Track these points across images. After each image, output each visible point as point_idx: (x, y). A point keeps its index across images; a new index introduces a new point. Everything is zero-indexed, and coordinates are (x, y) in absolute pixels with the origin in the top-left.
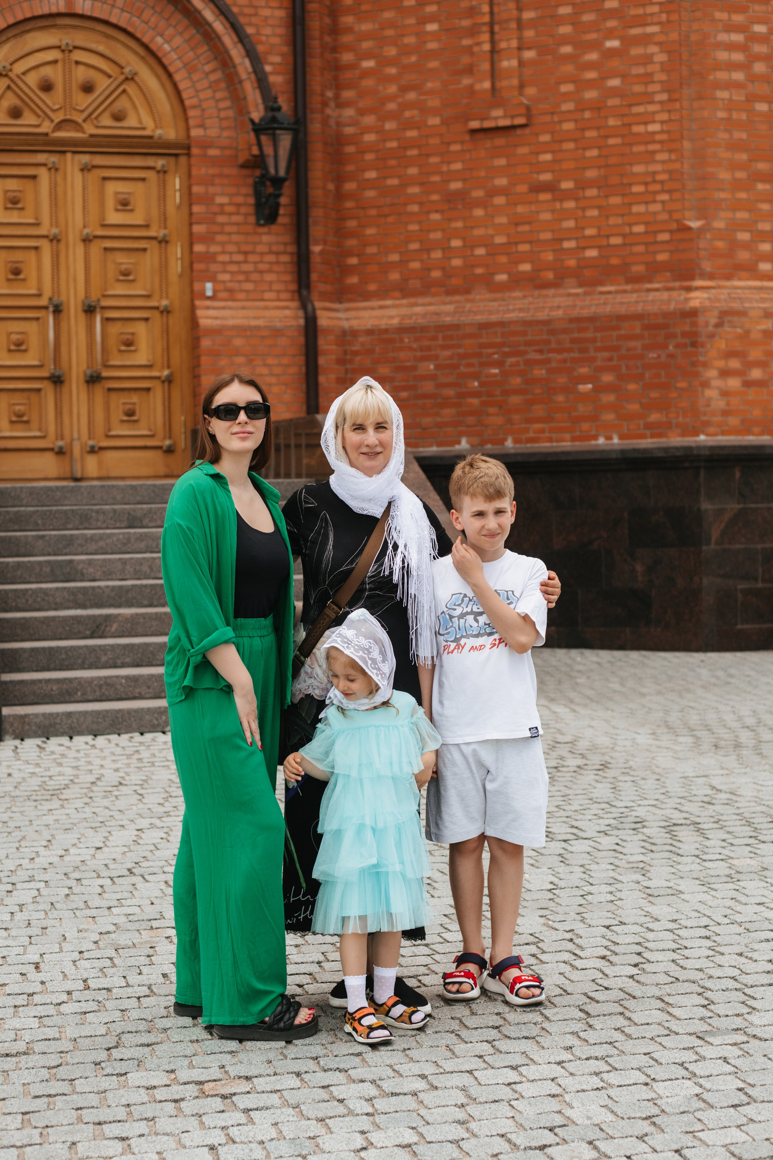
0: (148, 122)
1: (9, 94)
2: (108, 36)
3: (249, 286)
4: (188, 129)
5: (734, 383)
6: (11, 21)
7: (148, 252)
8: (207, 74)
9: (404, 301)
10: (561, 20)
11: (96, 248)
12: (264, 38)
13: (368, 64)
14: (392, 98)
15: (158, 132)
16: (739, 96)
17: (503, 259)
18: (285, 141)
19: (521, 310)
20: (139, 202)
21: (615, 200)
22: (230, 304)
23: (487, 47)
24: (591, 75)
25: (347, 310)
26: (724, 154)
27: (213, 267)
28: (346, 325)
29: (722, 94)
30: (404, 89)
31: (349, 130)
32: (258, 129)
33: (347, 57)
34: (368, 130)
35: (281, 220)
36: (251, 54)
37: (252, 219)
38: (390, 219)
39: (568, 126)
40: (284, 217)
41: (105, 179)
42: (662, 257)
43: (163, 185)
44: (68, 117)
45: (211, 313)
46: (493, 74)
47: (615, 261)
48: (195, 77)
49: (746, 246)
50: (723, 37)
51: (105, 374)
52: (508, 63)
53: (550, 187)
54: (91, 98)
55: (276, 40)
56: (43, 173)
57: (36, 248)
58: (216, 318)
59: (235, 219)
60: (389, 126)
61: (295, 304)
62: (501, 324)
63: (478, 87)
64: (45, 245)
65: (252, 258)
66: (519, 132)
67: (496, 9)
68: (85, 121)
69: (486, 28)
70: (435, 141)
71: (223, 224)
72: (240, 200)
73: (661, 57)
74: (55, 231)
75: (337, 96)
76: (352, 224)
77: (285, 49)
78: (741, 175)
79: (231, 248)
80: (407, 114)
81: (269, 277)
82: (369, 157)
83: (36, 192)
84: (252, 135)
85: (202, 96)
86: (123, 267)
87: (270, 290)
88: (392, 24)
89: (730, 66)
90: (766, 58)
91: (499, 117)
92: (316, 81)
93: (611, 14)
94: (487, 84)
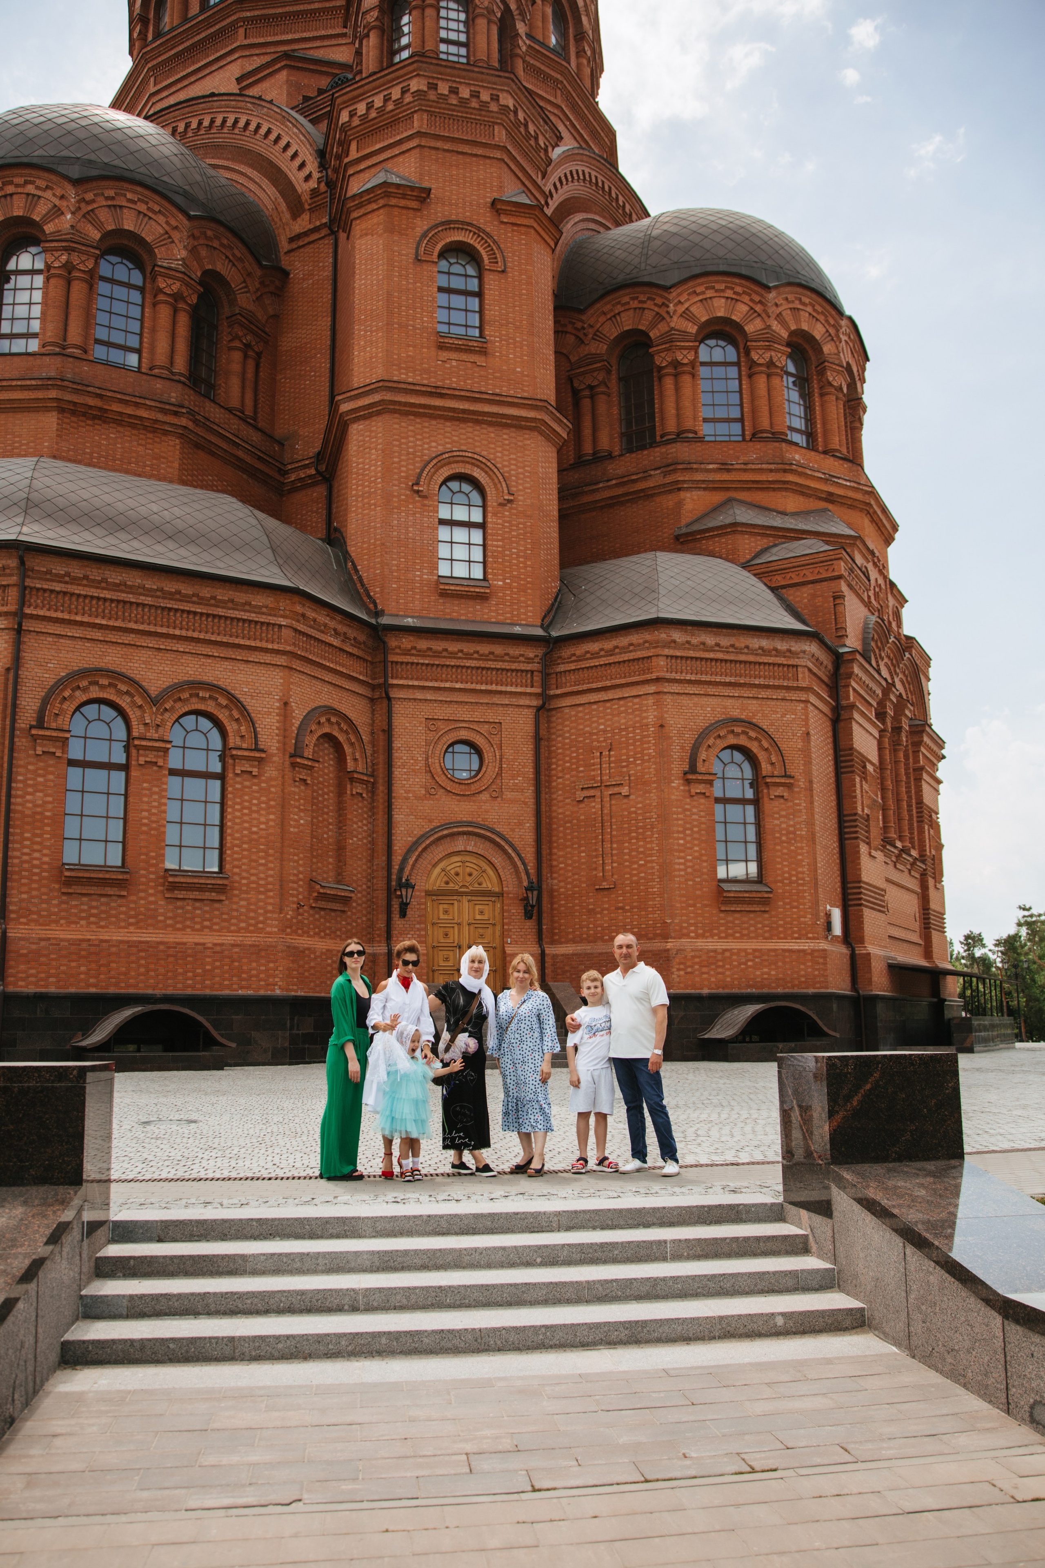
0: (489, 886)
1: (445, 877)
2: (476, 858)
3: (523, 938)
4: (502, 888)
5: (682, 973)
6: (448, 853)
9: (574, 945)
10: (625, 854)
11: (472, 927)
12: (527, 859)
13: (562, 866)
14: (569, 877)
15: (493, 889)
16: (683, 880)
18: (535, 893)
20: (486, 912)
21: (643, 913)
23: (601, 862)
24: (635, 872)
25: (555, 948)
26: (678, 898)
27: (510, 933)
28: (554, 953)
29: (677, 879)
30: (573, 874)
31: (555, 887)
32: (527, 889)
33: (555, 863)
34: (562, 887)
36: (524, 864)
37: (523, 918)
38: (569, 917)
39: (627, 888)
40: (534, 918)
41: (475, 904)
42: (658, 931)
43: (494, 906)
44: (464, 884)
45: (510, 948)
46: (603, 871)
47: (643, 932)
48: (505, 871)
49: (685, 928)
50: (677, 861)
52: (608, 868)
53: (622, 908)
54: (471, 878)
55: (531, 859)
56: (456, 903)
57: (453, 927)
59: (518, 917)
60: (569, 886)
61: (538, 946)
63: (598, 875)
64: (456, 926)
65: (523, 930)
66: (612, 890)
67: (604, 850)
68: (469, 885)
69: (600, 856)
70: (584, 892)
71: (513, 919)
72: (520, 911)
73: (657, 867)
74: (459, 921)
75: (551, 876)
76: (556, 919)
77: (534, 862)
78: (683, 905)
79: (516, 927)
80: (575, 883)
81: (529, 937)
82: (562, 896)
83: (453, 909)
84: (524, 891)
85: (507, 878)
86: (481, 933)
87: (529, 941)
88: (569, 853)
89: (680, 870)
90: (691, 867)
91: (605, 885)
92: (545, 871)
93: (642, 852)
94: (601, 874)
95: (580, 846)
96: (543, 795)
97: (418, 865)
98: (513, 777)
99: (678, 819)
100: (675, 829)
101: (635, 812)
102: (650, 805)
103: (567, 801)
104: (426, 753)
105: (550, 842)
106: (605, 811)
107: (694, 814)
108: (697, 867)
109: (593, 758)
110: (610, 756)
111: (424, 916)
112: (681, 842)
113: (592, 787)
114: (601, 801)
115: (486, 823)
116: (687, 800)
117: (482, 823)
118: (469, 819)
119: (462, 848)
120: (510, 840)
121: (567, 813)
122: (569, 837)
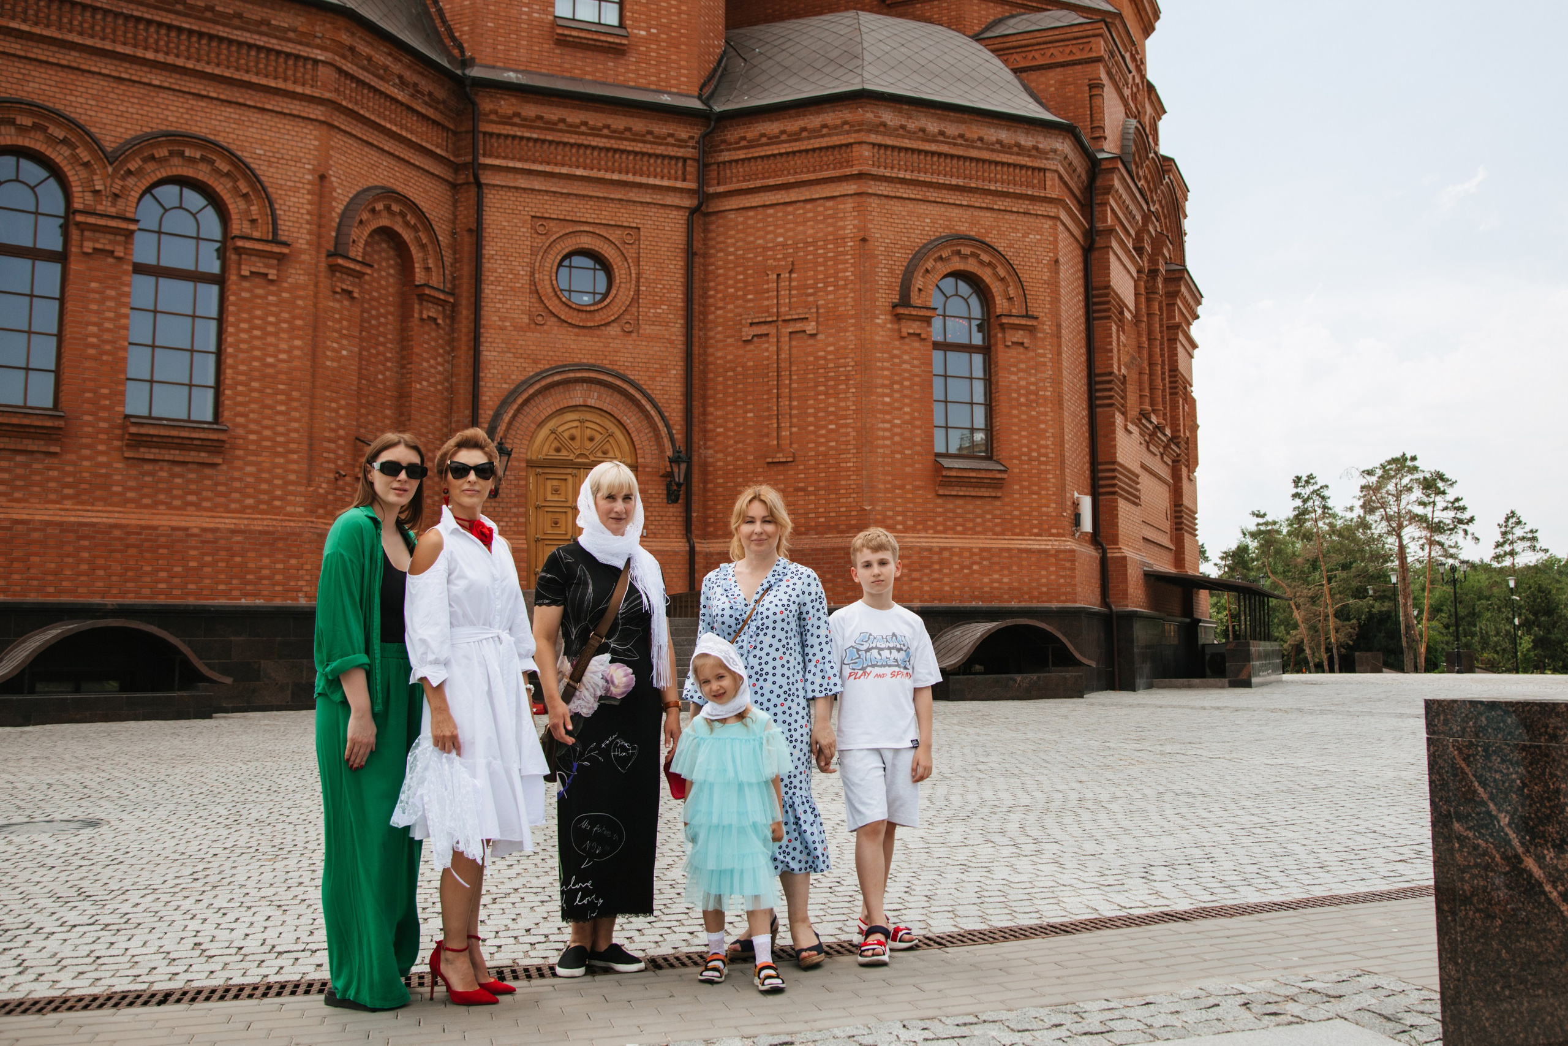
1: (556, 441)
2: (601, 416)
3: (663, 532)
4: (637, 459)
6: (559, 407)
8: (647, 434)
10: (809, 415)
12: (673, 419)
13: (720, 430)
14: (731, 446)
16: (888, 451)
18: (683, 466)
21: (833, 496)
22: (654, 539)
23: (775, 425)
24: (822, 440)
25: (708, 543)
26: (881, 477)
28: (707, 550)
29: (880, 451)
30: (736, 442)
31: (710, 460)
32: (671, 461)
33: (710, 426)
34: (720, 460)
35: (680, 501)
36: (667, 426)
37: (666, 501)
39: (812, 462)
42: (853, 522)
44: (582, 452)
46: (778, 437)
47: (832, 523)
48: (641, 435)
49: (890, 518)
50: (881, 425)
52: (785, 433)
53: (803, 490)
54: (592, 444)
55: (678, 419)
56: (570, 478)
57: (566, 512)
59: (660, 498)
60: (729, 458)
61: (686, 541)
63: (771, 443)
65: (665, 518)
66: (789, 464)
67: (780, 409)
68: (590, 454)
69: (775, 417)
70: (750, 466)
72: (662, 492)
73: (854, 434)
75: (705, 444)
77: (682, 423)
78: (889, 486)
79: (655, 514)
80: (738, 454)
81: (672, 527)
82: (720, 473)
83: (566, 486)
84: (668, 464)
85: (644, 444)
87: (673, 533)
88: (732, 413)
89: (884, 438)
90: (901, 434)
91: (780, 457)
92: (696, 437)
93: (832, 413)
94: (775, 442)
95: (746, 404)
96: (696, 332)
97: (516, 424)
98: (655, 305)
99: (883, 369)
100: (879, 381)
101: (824, 358)
102: (845, 348)
103: (730, 340)
104: (532, 265)
105: (705, 397)
106: (783, 356)
107: (906, 362)
108: (907, 435)
109: (768, 282)
110: (790, 280)
111: (525, 496)
112: (887, 399)
113: (765, 323)
114: (778, 341)
115: (616, 367)
116: (897, 343)
117: (610, 367)
118: (592, 361)
119: (580, 401)
120: (649, 391)
121: (730, 357)
122: (731, 391)
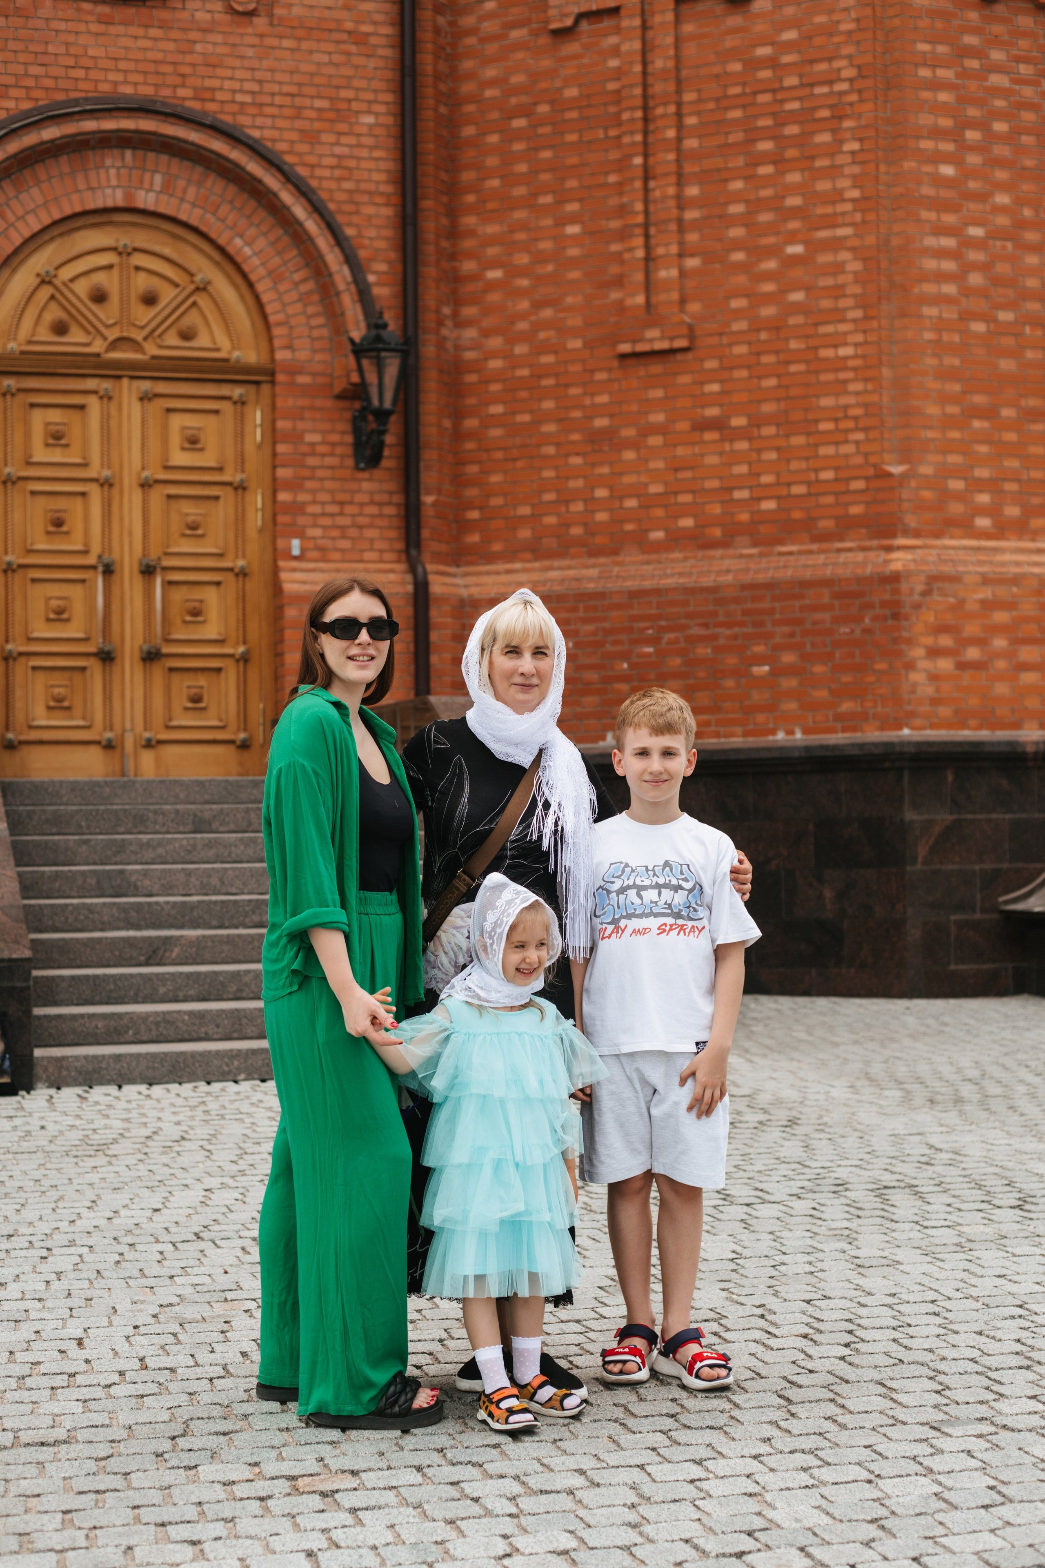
0: (223, 342)
1: (53, 305)
2: (175, 236)
3: (345, 544)
4: (272, 351)
5: (945, 665)
6: (57, 216)
7: (222, 502)
8: (297, 284)
9: (537, 565)
10: (732, 221)
11: (157, 495)
12: (366, 242)
13: (495, 274)
14: (523, 316)
15: (236, 354)
16: (950, 314)
17: (659, 513)
18: (394, 367)
19: (681, 574)
20: (210, 440)
21: (798, 440)
22: (322, 565)
23: (640, 253)
24: (769, 287)
25: (466, 575)
26: (933, 384)
27: (301, 520)
28: (464, 593)
29: (930, 311)
30: (538, 305)
31: (470, 355)
32: (359, 351)
33: (468, 266)
34: (494, 354)
35: (385, 463)
36: (350, 259)
37: (350, 462)
38: (520, 464)
39: (741, 350)
40: (390, 460)
41: (169, 410)
42: (855, 510)
43: (241, 419)
44: (125, 334)
45: (298, 576)
46: (648, 286)
47: (797, 515)
48: (282, 287)
49: (959, 496)
50: (930, 241)
51: (165, 650)
52: (666, 273)
53: (717, 425)
54: (153, 311)
55: (382, 244)
56: (93, 402)
57: (83, 494)
58: (304, 583)
59: (329, 461)
60: (520, 349)
61: (402, 567)
62: (657, 591)
63: (629, 302)
64: (94, 491)
65: (349, 509)
66: (679, 357)
67: (652, 208)
68: (145, 339)
69: (639, 231)
70: (575, 368)
71: (313, 468)
72: (335, 438)
73: (856, 266)
74: (106, 473)
75: (455, 314)
76: (472, 469)
77: (393, 255)
78: (953, 409)
79: (323, 497)
80: (542, 335)
81: (370, 533)
82: (495, 387)
83: (85, 425)
84: (351, 360)
85: (290, 310)
86: (190, 519)
87: (372, 549)
88: (523, 226)
89: (941, 277)
90: (984, 268)
91: (656, 339)
92: (431, 294)
93: (795, 213)
94: (640, 299)
95: (560, 202)
96: (426, 15)
99: (935, 85)
100: (925, 119)
101: (772, 63)
102: (829, 31)
103: (516, 34)
105: (453, 190)
106: (659, 63)
107: (997, 69)
108: (1002, 268)
112: (948, 170)
114: (645, 27)
115: (211, 107)
116: (973, 16)
117: (196, 105)
118: (147, 90)
119: (117, 198)
120: (302, 171)
121: (518, 79)
122: (522, 168)
